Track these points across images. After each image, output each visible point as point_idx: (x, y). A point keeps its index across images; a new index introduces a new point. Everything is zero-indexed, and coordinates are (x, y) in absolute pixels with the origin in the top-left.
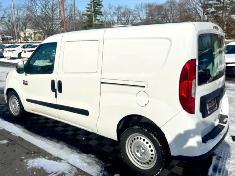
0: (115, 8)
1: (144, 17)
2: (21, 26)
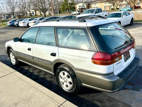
2: (27, 7)
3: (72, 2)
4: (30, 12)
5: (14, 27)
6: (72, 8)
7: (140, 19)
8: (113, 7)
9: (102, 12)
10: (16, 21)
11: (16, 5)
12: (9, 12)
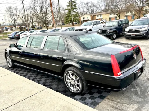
0: (84, 3)
1: (103, 7)
2: (30, 19)
3: (76, 14)
8: (118, 18)
11: (18, 17)
12: (11, 24)
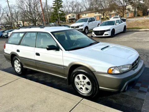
0: (70, 3)
2: (14, 18)
3: (62, 12)
4: (17, 23)
5: (2, 38)
6: (63, 18)
7: (131, 27)
8: (102, 17)
9: (95, 21)
10: (5, 32)
11: (2, 16)
